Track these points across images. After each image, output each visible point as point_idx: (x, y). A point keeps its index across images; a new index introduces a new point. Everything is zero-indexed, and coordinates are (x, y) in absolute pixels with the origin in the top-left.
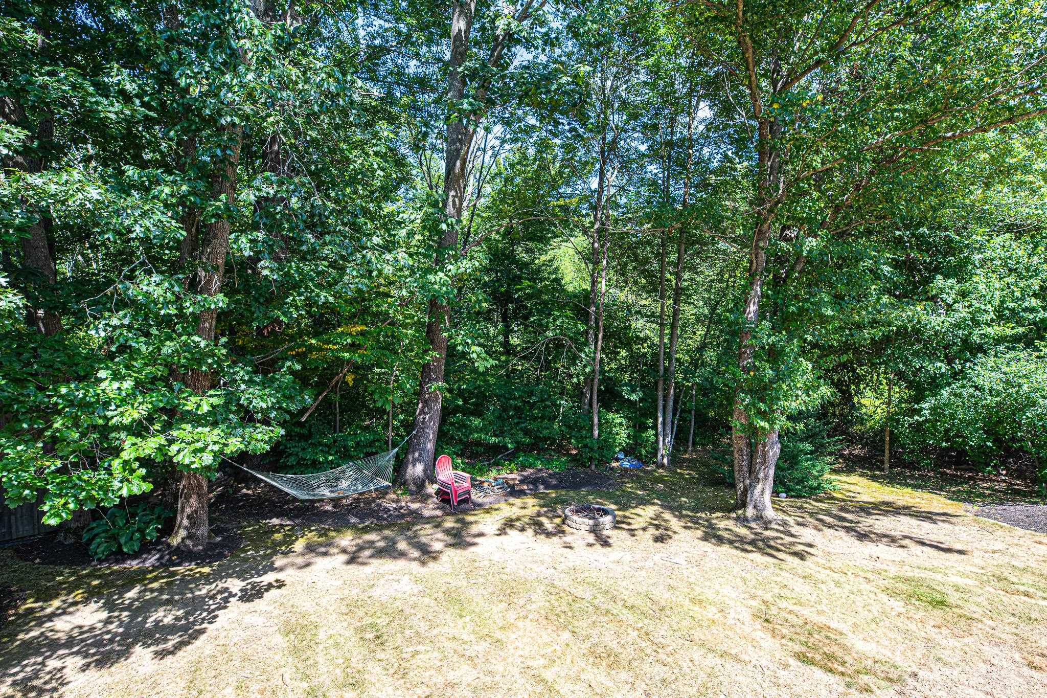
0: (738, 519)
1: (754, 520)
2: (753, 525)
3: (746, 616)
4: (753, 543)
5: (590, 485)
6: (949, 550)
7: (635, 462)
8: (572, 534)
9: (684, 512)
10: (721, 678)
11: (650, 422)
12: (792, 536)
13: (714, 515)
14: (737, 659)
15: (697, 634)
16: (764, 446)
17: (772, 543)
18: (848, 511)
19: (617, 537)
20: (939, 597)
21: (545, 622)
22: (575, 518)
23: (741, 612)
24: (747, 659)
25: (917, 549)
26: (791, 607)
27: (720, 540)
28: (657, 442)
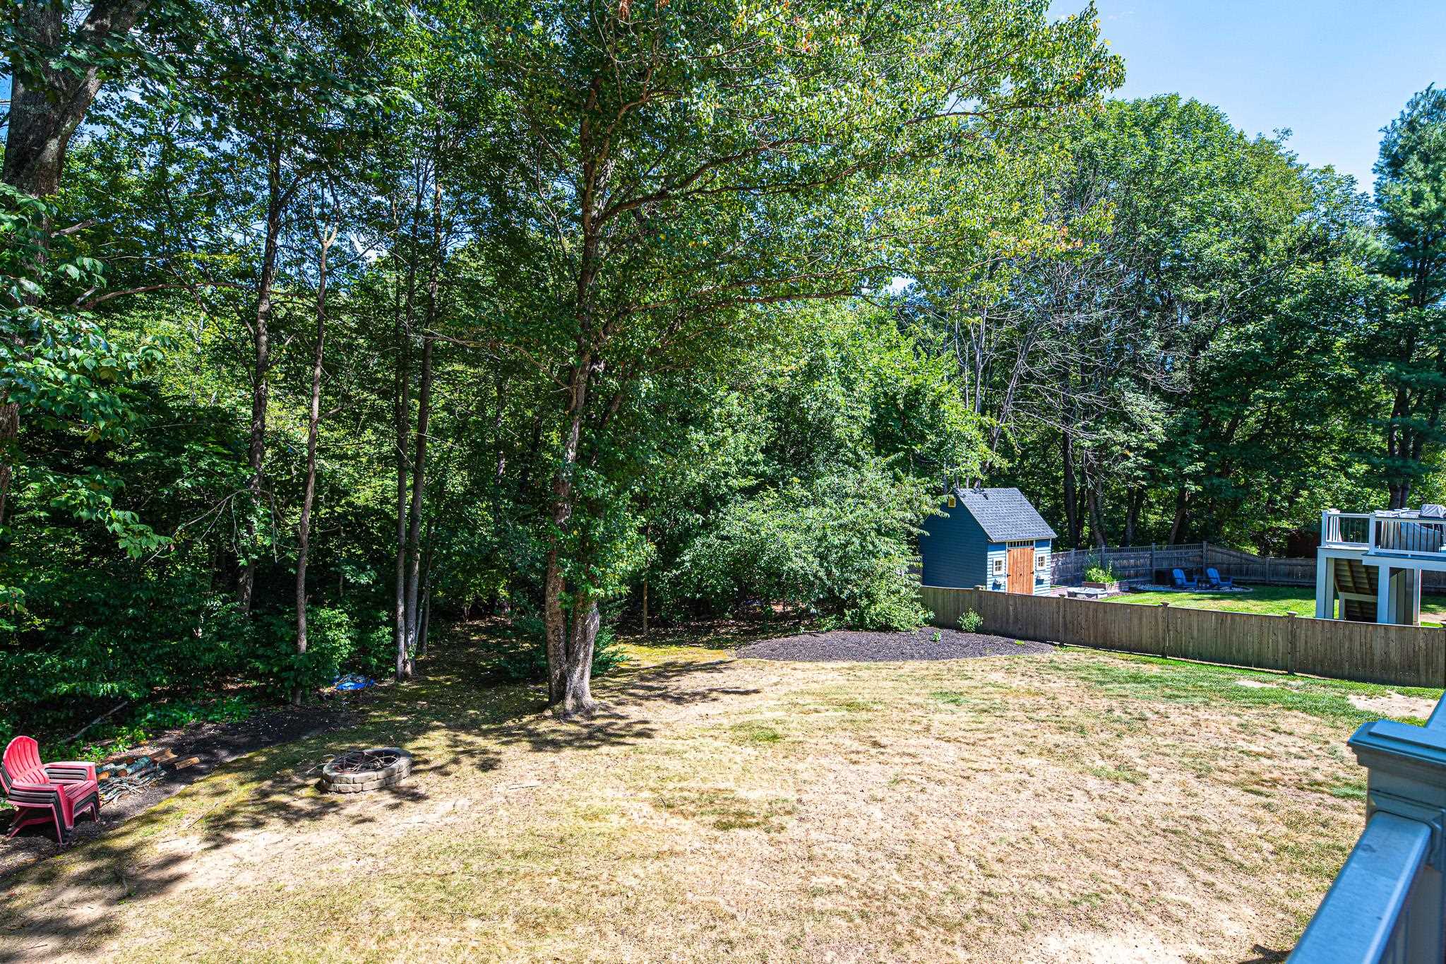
0: (556, 716)
1: (576, 713)
2: (576, 718)
3: (647, 809)
4: (590, 737)
5: (314, 728)
6: (747, 693)
7: (361, 680)
8: (351, 802)
9: (484, 727)
10: (675, 878)
11: (384, 615)
12: (622, 718)
13: (524, 720)
14: (672, 853)
15: (622, 849)
16: (584, 620)
17: (610, 731)
18: (649, 680)
19: (422, 783)
20: (770, 733)
21: (426, 925)
22: (349, 775)
23: (641, 808)
24: (682, 849)
25: (726, 698)
26: (679, 785)
27: (557, 746)
28: (395, 643)
